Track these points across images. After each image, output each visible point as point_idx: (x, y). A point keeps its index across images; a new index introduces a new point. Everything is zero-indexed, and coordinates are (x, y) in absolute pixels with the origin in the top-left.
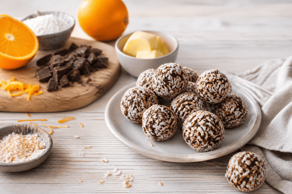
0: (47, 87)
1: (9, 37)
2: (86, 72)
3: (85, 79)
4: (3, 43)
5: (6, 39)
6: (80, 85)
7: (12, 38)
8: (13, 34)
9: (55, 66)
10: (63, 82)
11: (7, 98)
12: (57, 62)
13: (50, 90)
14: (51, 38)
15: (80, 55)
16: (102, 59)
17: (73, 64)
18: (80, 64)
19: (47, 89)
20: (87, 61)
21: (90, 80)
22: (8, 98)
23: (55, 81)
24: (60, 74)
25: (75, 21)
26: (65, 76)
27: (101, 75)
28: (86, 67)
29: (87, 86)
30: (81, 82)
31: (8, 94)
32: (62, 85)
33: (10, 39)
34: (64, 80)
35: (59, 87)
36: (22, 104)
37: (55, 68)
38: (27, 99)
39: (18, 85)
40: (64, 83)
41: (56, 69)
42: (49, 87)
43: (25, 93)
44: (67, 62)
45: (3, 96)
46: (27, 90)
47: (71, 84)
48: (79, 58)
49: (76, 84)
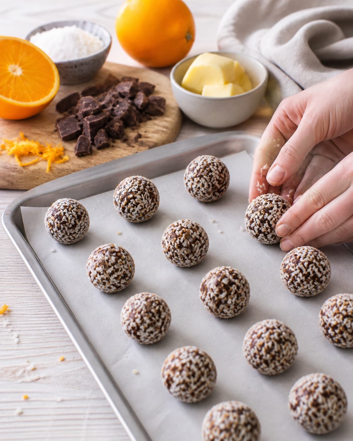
0: (75, 149)
1: (14, 71)
2: (133, 123)
3: (132, 135)
4: (6, 81)
5: (9, 73)
6: (125, 145)
7: (19, 72)
8: (20, 66)
9: (86, 114)
10: (99, 140)
11: (14, 168)
12: (89, 109)
13: (80, 155)
14: (76, 66)
15: (122, 95)
16: (155, 100)
17: (112, 110)
18: (124, 111)
19: (76, 152)
20: (133, 104)
21: (140, 136)
22: (16, 168)
23: (87, 139)
24: (95, 128)
25: (111, 38)
26: (103, 130)
27: (157, 128)
28: (133, 114)
29: (136, 146)
30: (125, 140)
31: (16, 162)
32: (98, 145)
33: (15, 74)
34: (101, 137)
35: (94, 148)
36: (38, 178)
37: (85, 119)
38: (46, 169)
39: (31, 148)
40: (100, 142)
41: (88, 119)
42: (78, 150)
43: (42, 160)
44: (104, 107)
45: (8, 166)
46: (45, 156)
47: (112, 144)
48: (121, 100)
49: (119, 143)
